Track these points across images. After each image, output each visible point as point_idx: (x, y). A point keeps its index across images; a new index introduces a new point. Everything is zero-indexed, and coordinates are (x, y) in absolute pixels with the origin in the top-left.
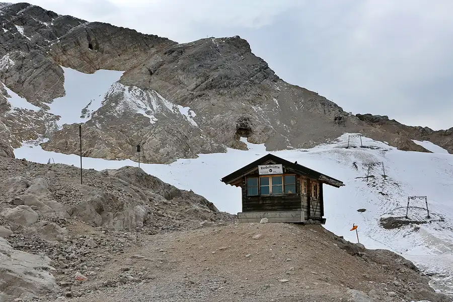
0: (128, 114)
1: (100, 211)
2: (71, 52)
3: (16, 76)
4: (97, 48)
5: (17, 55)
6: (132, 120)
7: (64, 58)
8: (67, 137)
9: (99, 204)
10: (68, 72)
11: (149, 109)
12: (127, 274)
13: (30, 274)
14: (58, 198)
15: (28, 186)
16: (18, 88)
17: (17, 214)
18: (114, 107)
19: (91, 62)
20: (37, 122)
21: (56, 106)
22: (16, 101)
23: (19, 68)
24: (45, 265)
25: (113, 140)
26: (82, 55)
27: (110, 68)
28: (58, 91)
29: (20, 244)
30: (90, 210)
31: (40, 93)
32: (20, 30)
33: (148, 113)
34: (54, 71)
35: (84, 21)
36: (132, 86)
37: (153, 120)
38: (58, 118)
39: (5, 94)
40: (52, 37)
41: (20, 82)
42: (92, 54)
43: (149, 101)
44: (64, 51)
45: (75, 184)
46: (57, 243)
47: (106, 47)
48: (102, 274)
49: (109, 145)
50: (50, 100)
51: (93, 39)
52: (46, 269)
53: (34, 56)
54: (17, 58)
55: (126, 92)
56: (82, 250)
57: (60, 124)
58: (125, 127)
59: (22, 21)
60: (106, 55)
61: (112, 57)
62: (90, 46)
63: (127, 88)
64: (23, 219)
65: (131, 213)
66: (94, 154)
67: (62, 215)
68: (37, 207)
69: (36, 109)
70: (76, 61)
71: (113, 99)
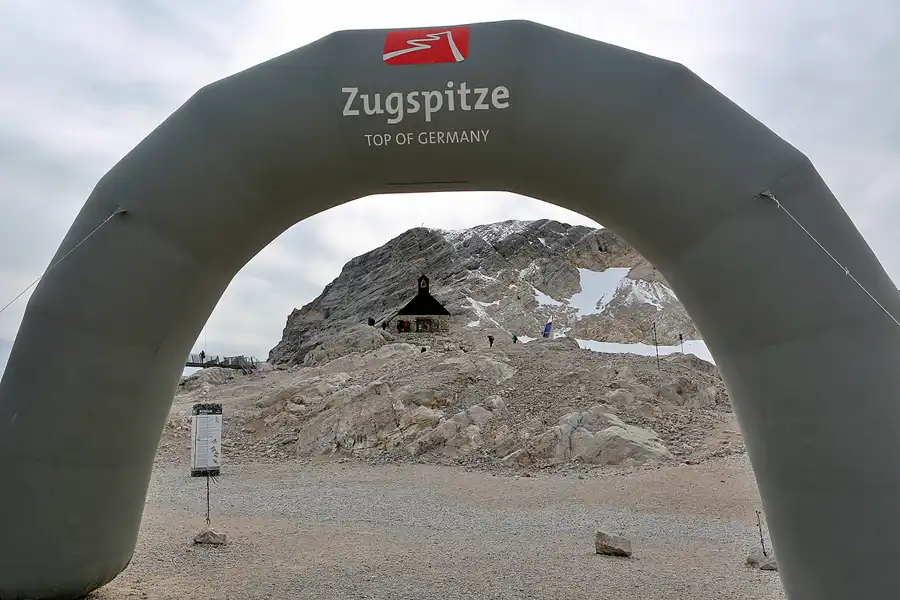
0: (636, 304)
1: (680, 392)
2: (585, 255)
3: (541, 278)
4: (606, 250)
5: (541, 262)
6: (640, 309)
7: (578, 261)
8: (586, 326)
9: (679, 388)
10: (583, 272)
11: (655, 298)
12: (727, 447)
13: (647, 444)
14: (644, 381)
15: (617, 373)
16: (544, 288)
17: (619, 396)
18: (624, 299)
19: (601, 262)
20: (561, 315)
21: (575, 301)
22: (543, 299)
23: (543, 272)
24: (655, 437)
25: (626, 327)
26: (595, 256)
27: (618, 266)
28: (574, 287)
29: (630, 420)
30: (673, 391)
31: (560, 290)
32: (542, 241)
33: (654, 302)
34: (572, 272)
35: (593, 229)
36: (638, 279)
37: (659, 307)
38: (577, 310)
39: (534, 293)
40: (567, 245)
41: (545, 283)
42: (602, 255)
43: (655, 292)
44: (578, 255)
45: (653, 371)
46: (655, 419)
47: (614, 248)
48: (705, 446)
49: (623, 331)
50: (570, 297)
51: (602, 243)
52: (656, 440)
53: (555, 261)
54: (541, 264)
55: (634, 285)
56: (678, 424)
57: (579, 315)
58: (635, 315)
59: (543, 234)
60: (614, 256)
61: (619, 256)
62: (600, 249)
63: (634, 282)
64: (624, 399)
65: (704, 393)
66: (609, 339)
67: (652, 396)
68: (631, 389)
69: (559, 304)
70: (590, 263)
71: (623, 292)
